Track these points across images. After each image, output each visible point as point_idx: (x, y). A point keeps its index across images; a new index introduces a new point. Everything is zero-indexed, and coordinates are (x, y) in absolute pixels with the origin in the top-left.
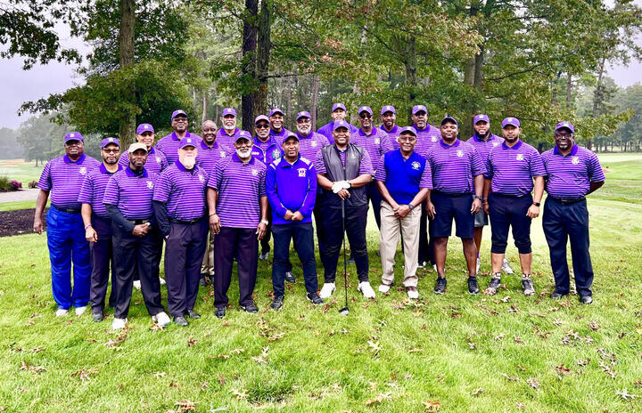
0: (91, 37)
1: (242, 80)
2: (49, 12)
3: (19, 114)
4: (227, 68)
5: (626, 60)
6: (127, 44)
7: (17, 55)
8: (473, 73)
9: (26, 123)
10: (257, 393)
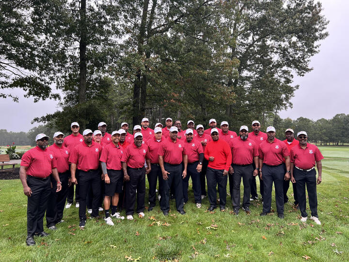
0: (66, 90)
1: (133, 110)
2: (48, 77)
3: (32, 123)
4: (126, 104)
5: (286, 108)
6: (83, 93)
7: (32, 96)
8: (229, 110)
9: (32, 130)
10: (162, 255)
